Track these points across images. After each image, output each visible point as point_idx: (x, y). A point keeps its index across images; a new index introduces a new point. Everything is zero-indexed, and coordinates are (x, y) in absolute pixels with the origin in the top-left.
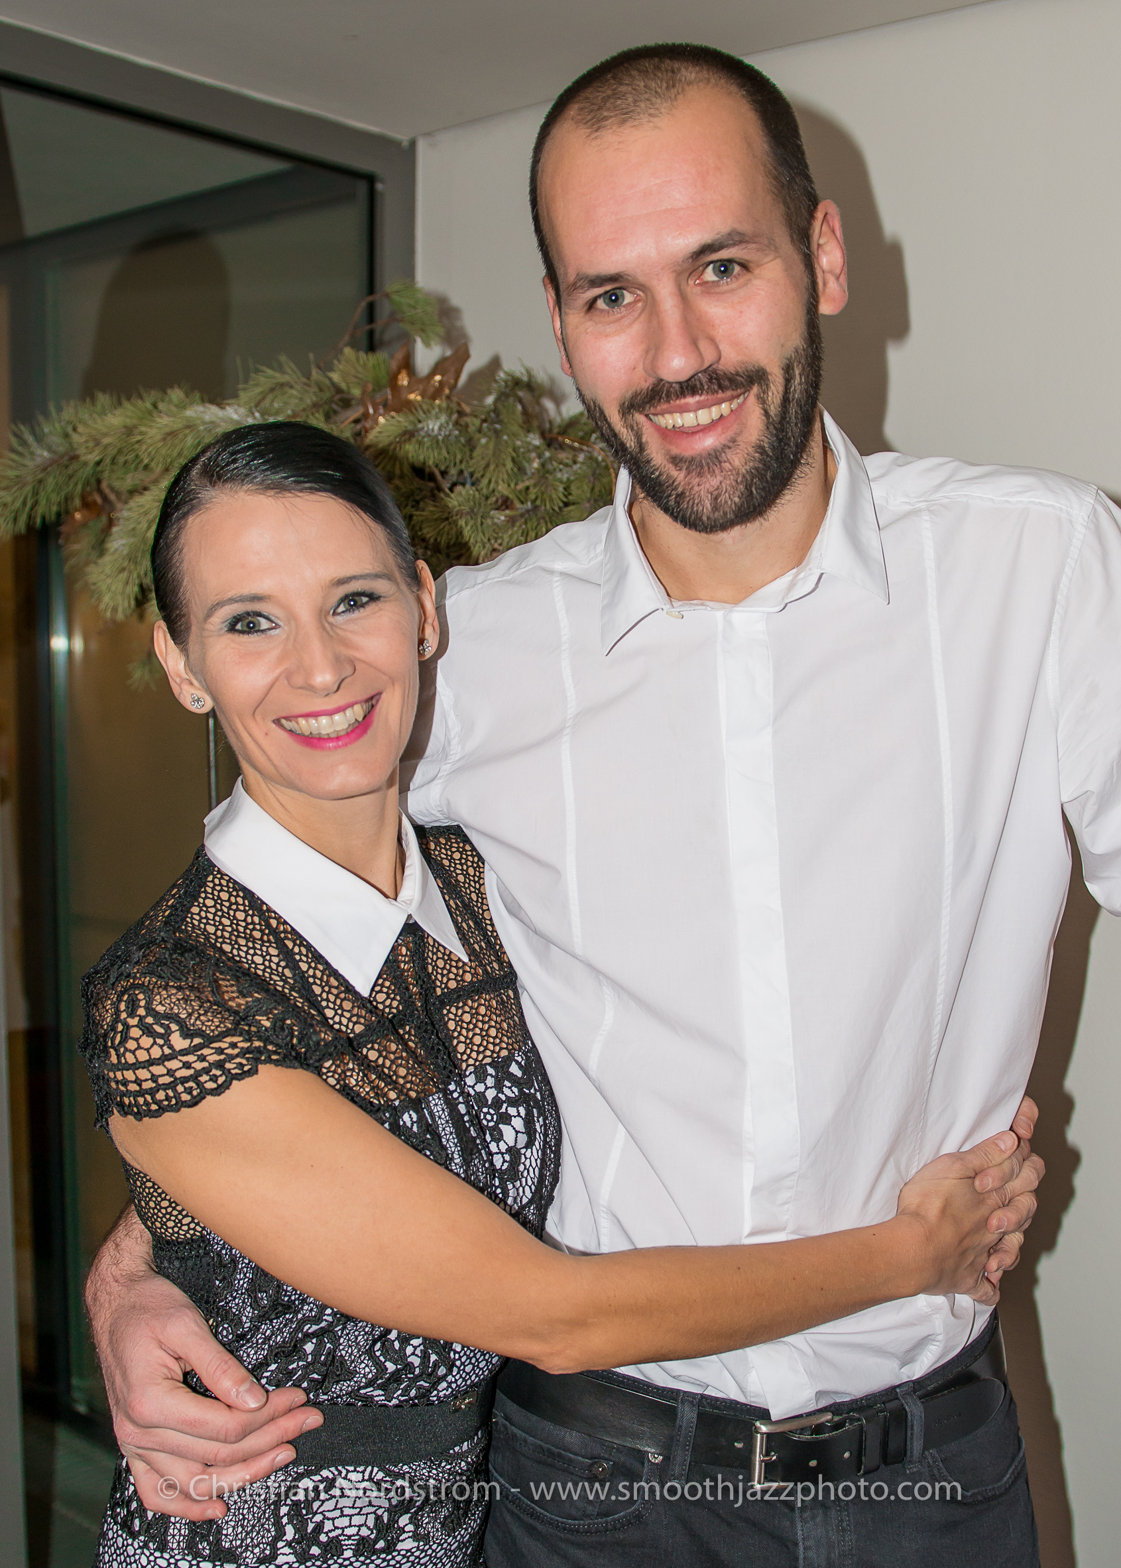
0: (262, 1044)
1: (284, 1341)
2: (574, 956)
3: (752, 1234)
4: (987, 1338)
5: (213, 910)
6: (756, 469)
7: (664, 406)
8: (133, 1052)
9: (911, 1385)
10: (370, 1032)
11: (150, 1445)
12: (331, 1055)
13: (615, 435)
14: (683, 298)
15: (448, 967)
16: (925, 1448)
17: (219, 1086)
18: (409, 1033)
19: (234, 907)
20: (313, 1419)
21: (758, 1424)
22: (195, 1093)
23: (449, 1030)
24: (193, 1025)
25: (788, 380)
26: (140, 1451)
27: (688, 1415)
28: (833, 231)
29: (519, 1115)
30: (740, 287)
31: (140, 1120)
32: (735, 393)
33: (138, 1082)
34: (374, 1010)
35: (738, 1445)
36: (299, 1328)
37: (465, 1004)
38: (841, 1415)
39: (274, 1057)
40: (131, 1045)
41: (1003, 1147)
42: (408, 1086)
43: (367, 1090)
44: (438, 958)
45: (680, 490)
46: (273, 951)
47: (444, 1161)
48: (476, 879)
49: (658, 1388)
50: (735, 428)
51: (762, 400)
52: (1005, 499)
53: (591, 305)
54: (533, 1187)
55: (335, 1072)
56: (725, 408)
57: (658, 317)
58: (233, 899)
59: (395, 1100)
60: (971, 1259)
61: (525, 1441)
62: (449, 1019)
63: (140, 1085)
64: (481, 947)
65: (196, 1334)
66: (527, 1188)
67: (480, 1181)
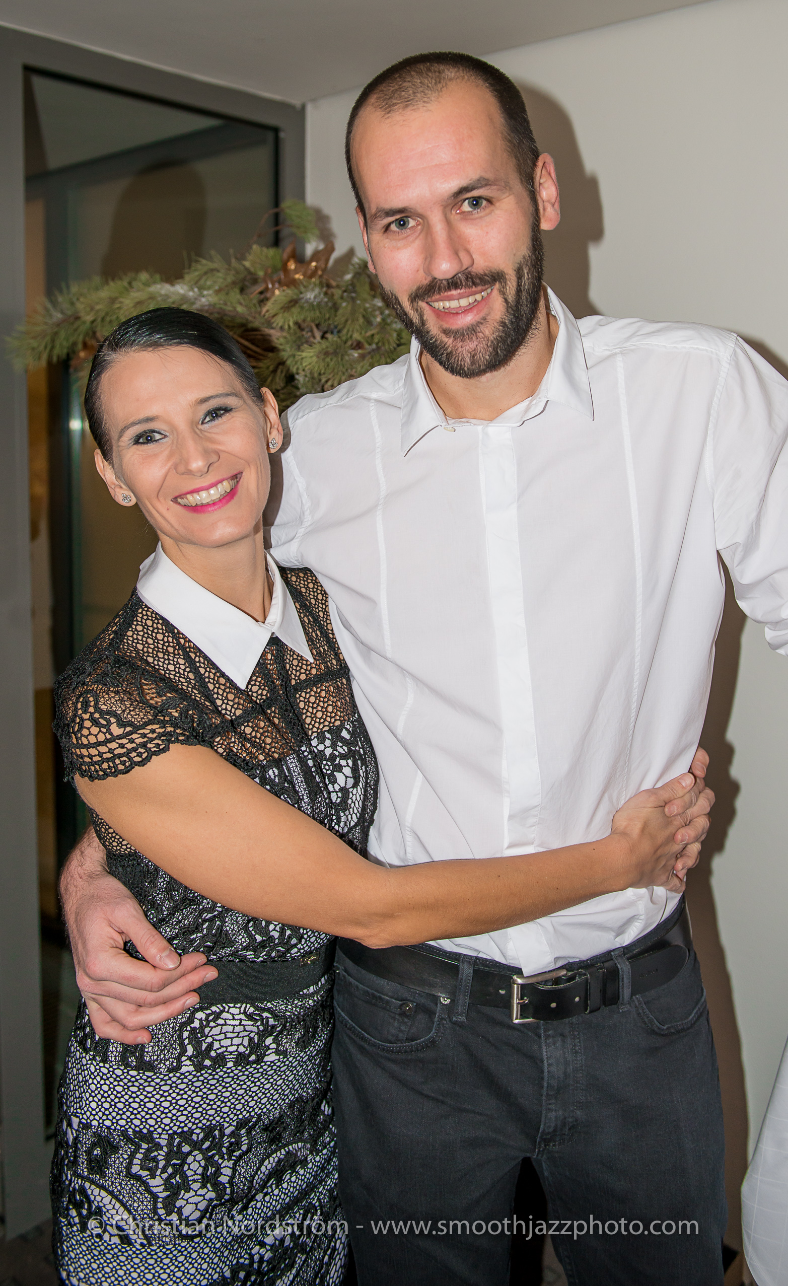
0: (172, 729)
1: (189, 924)
2: (386, 659)
3: (511, 846)
4: (676, 916)
5: (141, 633)
6: (501, 337)
7: (437, 297)
8: (86, 737)
9: (622, 949)
10: (247, 716)
11: (100, 992)
12: (219, 733)
13: (406, 314)
14: (448, 223)
15: (300, 665)
16: (633, 994)
17: (143, 760)
18: (274, 712)
19: (156, 631)
20: (211, 974)
21: (515, 977)
22: (127, 764)
23: (300, 708)
24: (126, 718)
25: (520, 277)
26: (94, 996)
27: (467, 971)
28: (550, 174)
29: (348, 765)
30: (486, 215)
31: (93, 781)
32: (484, 288)
33: (90, 756)
34: (249, 698)
35: (502, 992)
36: (200, 915)
37: (312, 690)
38: (572, 971)
39: (181, 738)
40: (85, 732)
41: (684, 784)
42: (273, 750)
43: (244, 755)
44: (293, 659)
45: (449, 350)
46: (181, 661)
47: (296, 801)
48: (323, 602)
49: (446, 952)
50: (485, 311)
51: (502, 293)
52: (674, 345)
53: (387, 228)
54: (358, 815)
55: (222, 744)
56: (478, 297)
57: (431, 235)
58: (155, 625)
59: (263, 760)
60: (663, 863)
61: (357, 987)
62: (300, 701)
63: (92, 759)
64: (324, 649)
65: (134, 917)
66: (354, 816)
67: (322, 812)
